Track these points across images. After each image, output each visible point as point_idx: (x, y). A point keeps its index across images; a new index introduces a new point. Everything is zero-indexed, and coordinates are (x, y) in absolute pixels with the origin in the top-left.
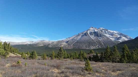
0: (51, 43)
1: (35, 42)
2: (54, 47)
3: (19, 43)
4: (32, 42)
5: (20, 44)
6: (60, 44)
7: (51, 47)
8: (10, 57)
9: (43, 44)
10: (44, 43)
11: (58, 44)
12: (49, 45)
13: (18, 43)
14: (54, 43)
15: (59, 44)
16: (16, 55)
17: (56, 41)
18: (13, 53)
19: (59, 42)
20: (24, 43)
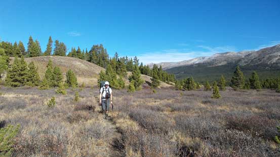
0: (243, 57)
1: (209, 59)
2: (253, 65)
3: (179, 63)
4: (203, 58)
5: (182, 64)
6: (268, 56)
7: (245, 64)
8: (162, 88)
9: (225, 60)
10: (228, 57)
11: (263, 56)
12: (240, 60)
13: (177, 63)
14: (252, 55)
15: (264, 58)
16: (171, 84)
17: (256, 50)
18: (167, 83)
19: (264, 52)
20: (188, 61)
